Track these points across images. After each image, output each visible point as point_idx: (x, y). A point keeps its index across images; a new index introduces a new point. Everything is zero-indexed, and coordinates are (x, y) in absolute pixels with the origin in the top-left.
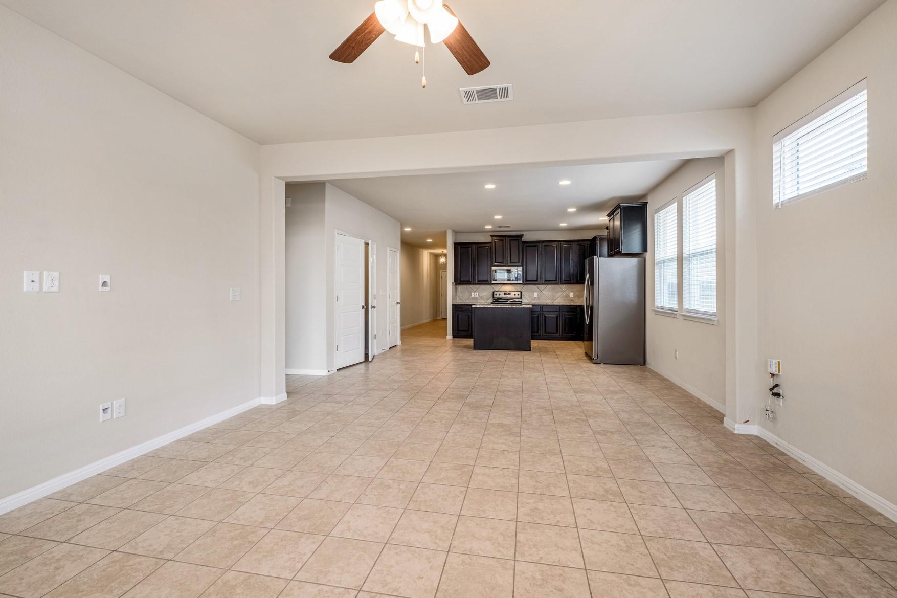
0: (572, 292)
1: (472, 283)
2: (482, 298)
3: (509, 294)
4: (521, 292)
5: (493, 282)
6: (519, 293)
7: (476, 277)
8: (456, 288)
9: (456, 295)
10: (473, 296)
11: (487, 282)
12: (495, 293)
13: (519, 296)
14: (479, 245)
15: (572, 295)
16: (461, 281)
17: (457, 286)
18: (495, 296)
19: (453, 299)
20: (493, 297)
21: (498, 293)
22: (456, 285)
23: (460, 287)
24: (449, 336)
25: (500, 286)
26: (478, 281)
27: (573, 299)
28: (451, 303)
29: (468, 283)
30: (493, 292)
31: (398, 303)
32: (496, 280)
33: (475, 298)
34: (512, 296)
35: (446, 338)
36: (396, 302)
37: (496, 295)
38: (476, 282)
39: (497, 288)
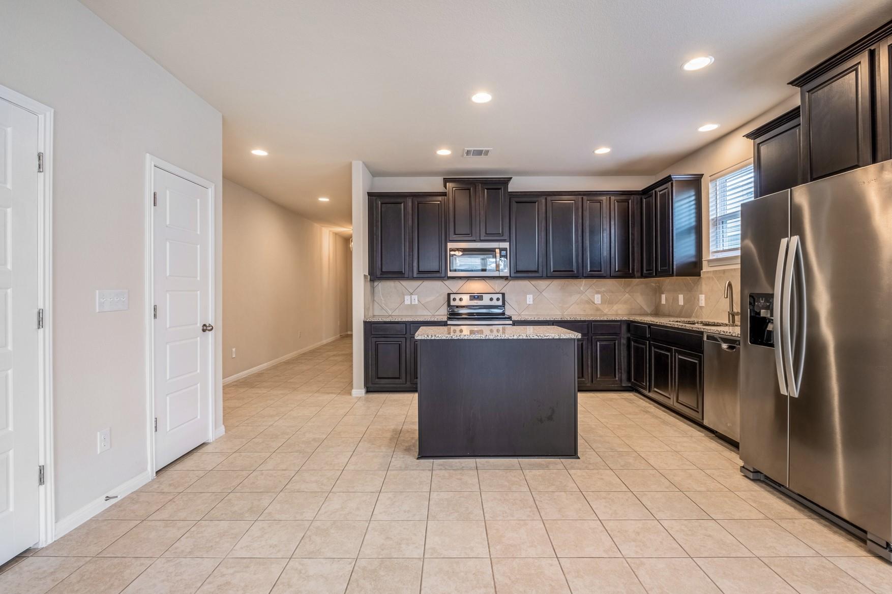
0: (598, 293)
1: (406, 276)
2: (425, 306)
3: (480, 298)
4: (503, 295)
5: (450, 274)
6: (500, 296)
7: (415, 264)
8: (373, 288)
9: (374, 300)
10: (407, 302)
11: (438, 274)
12: (452, 297)
13: (500, 303)
14: (419, 198)
15: (597, 299)
16: (383, 273)
17: (376, 284)
18: (452, 303)
19: (366, 309)
20: (449, 305)
21: (458, 297)
22: (372, 280)
23: (381, 286)
24: (359, 391)
25: (461, 282)
26: (419, 272)
27: (600, 307)
28: (362, 319)
29: (398, 275)
30: (449, 295)
31: (206, 328)
32: (455, 270)
33: (411, 306)
34: (486, 301)
35: (350, 394)
36: (199, 326)
37: (454, 299)
38: (415, 275)
39: (454, 286)
